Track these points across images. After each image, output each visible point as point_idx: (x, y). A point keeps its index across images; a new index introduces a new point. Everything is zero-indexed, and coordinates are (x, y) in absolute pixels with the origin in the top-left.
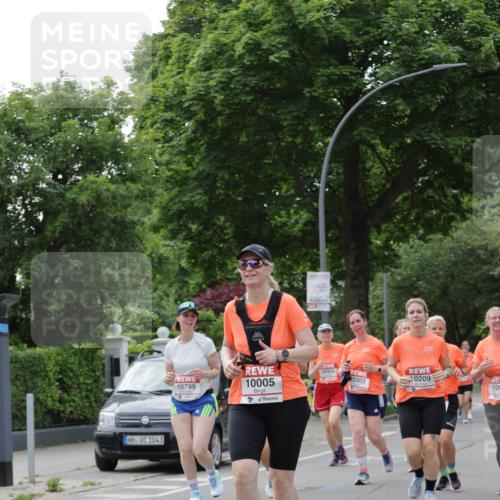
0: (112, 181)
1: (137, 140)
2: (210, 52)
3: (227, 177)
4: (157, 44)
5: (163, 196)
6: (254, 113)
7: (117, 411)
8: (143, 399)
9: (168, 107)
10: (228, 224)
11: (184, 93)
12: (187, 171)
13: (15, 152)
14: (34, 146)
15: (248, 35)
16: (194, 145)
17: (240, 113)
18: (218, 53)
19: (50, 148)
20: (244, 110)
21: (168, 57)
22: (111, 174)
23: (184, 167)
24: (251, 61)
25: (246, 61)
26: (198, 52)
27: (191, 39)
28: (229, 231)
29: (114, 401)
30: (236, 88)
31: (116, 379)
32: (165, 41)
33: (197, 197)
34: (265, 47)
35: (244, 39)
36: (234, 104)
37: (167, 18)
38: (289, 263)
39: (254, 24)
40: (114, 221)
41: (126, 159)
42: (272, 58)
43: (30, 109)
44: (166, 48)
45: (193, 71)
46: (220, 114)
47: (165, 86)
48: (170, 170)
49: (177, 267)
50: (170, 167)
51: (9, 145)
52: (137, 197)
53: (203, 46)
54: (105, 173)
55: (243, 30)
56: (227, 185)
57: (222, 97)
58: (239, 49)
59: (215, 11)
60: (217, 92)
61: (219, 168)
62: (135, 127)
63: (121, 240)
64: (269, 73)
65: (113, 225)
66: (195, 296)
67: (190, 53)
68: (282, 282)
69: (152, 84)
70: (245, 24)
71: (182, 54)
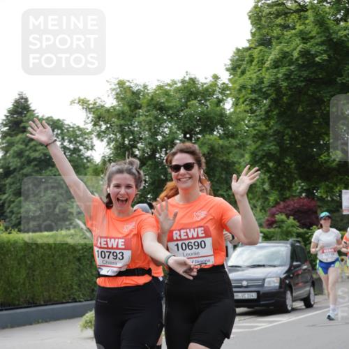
0: (221, 138)
1: (234, 112)
2: (278, 57)
3: (290, 133)
4: (245, 53)
5: (251, 146)
6: (306, 94)
8: (243, 270)
9: (253, 91)
10: (292, 162)
11: (263, 82)
12: (266, 130)
13: (160, 122)
14: (172, 118)
15: (301, 46)
17: (298, 93)
18: (283, 58)
19: (181, 119)
20: (299, 91)
21: (252, 61)
22: (219, 133)
23: (264, 128)
24: (303, 62)
25: (300, 62)
26: (270, 57)
27: (265, 49)
28: (293, 166)
30: (294, 78)
32: (250, 52)
33: (272, 147)
34: (313, 52)
35: (299, 49)
36: (294, 88)
37: (250, 38)
38: (331, 185)
39: (305, 38)
40: (222, 161)
41: (228, 123)
42: (317, 59)
43: (168, 95)
44: (251, 56)
45: (268, 69)
46: (284, 95)
47: (250, 78)
48: (255, 130)
49: (261, 190)
50: (257, 128)
51: (156, 118)
52: (236, 147)
53: (273, 54)
54: (215, 133)
55: (298, 42)
56: (291, 139)
57: (286, 84)
58: (296, 54)
60: (283, 81)
61: (285, 128)
62: (233, 104)
63: (227, 173)
64: (315, 69)
65: (222, 164)
66: (273, 207)
67: (265, 58)
68: (327, 197)
69: (242, 78)
70: (300, 38)
71: (261, 58)
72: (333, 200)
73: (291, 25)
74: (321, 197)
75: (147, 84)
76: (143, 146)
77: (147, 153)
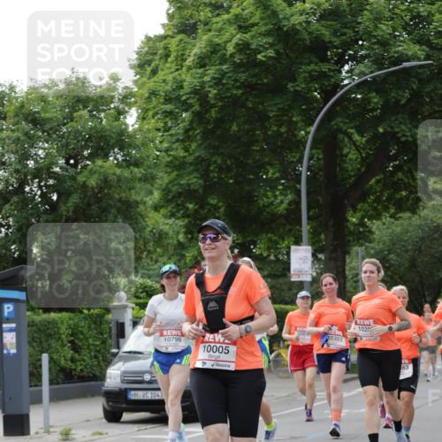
0: (118, 165)
1: (140, 130)
2: (204, 51)
3: (219, 161)
4: (158, 44)
5: (164, 178)
6: (243, 105)
7: (123, 369)
8: (145, 358)
9: (168, 100)
10: (221, 204)
11: (182, 87)
12: (184, 157)
13: (32, 140)
14: (49, 134)
15: (238, 36)
16: (191, 133)
17: (232, 105)
18: (212, 53)
19: (62, 137)
20: (235, 102)
21: (167, 56)
22: (117, 160)
23: (182, 153)
24: (241, 59)
25: (237, 60)
26: (194, 52)
27: (187, 40)
28: (222, 210)
29: (120, 360)
30: (227, 83)
31: (121, 340)
32: (164, 42)
33: (193, 180)
34: (253, 47)
35: (235, 40)
36: (226, 97)
37: (166, 22)
38: (274, 238)
39: (243, 25)
40: (120, 200)
41: (130, 146)
42: (259, 57)
43: (45, 102)
44: (166, 48)
45: (189, 68)
46: (213, 106)
47: (164, 81)
48: (169, 155)
49: (175, 242)
50: (172, 153)
51: (26, 134)
52: (140, 180)
53: (199, 46)
54: (111, 158)
55: (234, 32)
56: (221, 169)
57: (215, 91)
58: (230, 48)
59: (210, 15)
60: (211, 87)
61: (213, 154)
62: (138, 117)
63: (126, 217)
64: (257, 71)
65: (119, 204)
66: (191, 268)
67: (187, 52)
68: (269, 256)
69: (153, 80)
70: (235, 26)
71: (180, 53)
72: (278, 259)
73: (225, 5)
74: (261, 254)
75: (15, 84)
76: (6, 174)
77: (13, 186)
